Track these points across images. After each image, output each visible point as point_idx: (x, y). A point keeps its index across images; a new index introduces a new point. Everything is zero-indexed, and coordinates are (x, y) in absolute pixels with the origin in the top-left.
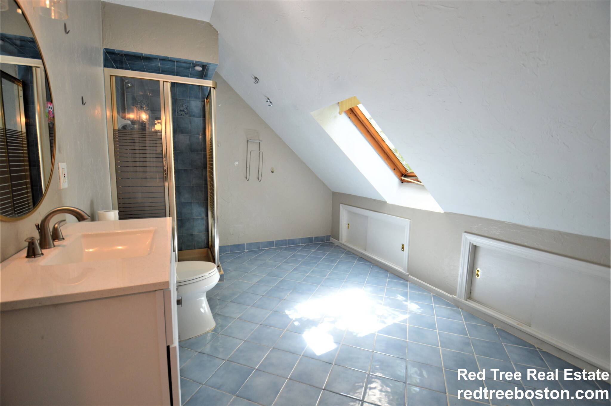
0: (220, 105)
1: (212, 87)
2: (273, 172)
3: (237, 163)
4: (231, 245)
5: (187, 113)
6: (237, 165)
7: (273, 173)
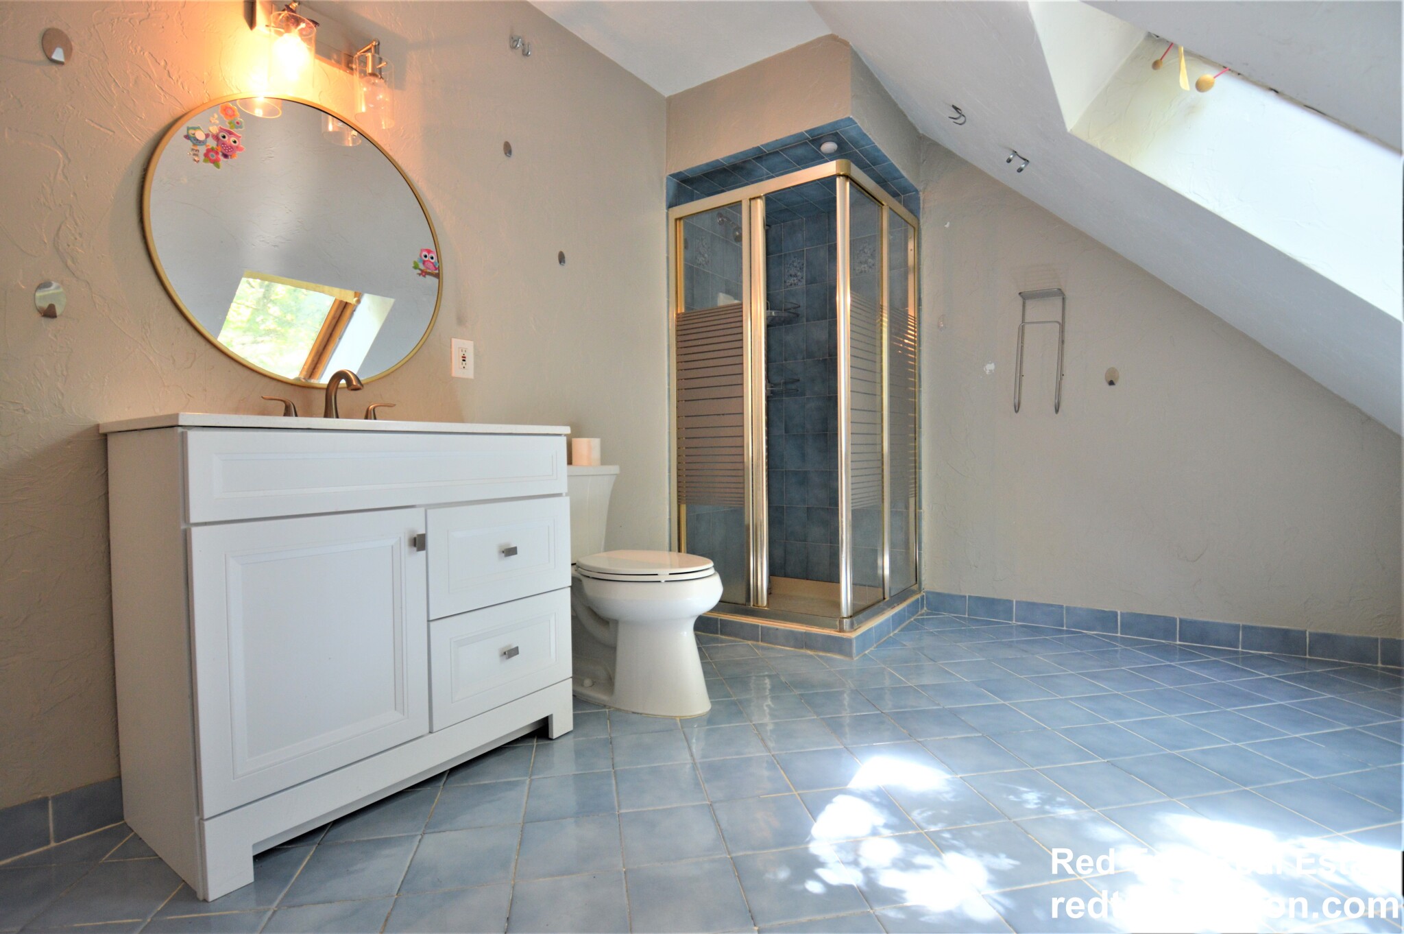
0: (947, 226)
1: (839, 175)
2: (1111, 383)
3: (990, 367)
4: (969, 596)
5: (873, 265)
6: (991, 371)
7: (1112, 387)
